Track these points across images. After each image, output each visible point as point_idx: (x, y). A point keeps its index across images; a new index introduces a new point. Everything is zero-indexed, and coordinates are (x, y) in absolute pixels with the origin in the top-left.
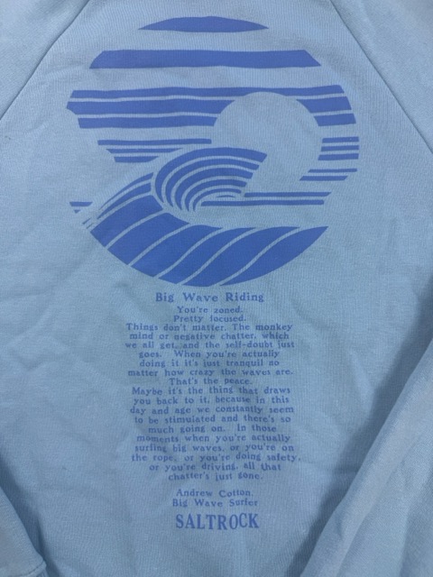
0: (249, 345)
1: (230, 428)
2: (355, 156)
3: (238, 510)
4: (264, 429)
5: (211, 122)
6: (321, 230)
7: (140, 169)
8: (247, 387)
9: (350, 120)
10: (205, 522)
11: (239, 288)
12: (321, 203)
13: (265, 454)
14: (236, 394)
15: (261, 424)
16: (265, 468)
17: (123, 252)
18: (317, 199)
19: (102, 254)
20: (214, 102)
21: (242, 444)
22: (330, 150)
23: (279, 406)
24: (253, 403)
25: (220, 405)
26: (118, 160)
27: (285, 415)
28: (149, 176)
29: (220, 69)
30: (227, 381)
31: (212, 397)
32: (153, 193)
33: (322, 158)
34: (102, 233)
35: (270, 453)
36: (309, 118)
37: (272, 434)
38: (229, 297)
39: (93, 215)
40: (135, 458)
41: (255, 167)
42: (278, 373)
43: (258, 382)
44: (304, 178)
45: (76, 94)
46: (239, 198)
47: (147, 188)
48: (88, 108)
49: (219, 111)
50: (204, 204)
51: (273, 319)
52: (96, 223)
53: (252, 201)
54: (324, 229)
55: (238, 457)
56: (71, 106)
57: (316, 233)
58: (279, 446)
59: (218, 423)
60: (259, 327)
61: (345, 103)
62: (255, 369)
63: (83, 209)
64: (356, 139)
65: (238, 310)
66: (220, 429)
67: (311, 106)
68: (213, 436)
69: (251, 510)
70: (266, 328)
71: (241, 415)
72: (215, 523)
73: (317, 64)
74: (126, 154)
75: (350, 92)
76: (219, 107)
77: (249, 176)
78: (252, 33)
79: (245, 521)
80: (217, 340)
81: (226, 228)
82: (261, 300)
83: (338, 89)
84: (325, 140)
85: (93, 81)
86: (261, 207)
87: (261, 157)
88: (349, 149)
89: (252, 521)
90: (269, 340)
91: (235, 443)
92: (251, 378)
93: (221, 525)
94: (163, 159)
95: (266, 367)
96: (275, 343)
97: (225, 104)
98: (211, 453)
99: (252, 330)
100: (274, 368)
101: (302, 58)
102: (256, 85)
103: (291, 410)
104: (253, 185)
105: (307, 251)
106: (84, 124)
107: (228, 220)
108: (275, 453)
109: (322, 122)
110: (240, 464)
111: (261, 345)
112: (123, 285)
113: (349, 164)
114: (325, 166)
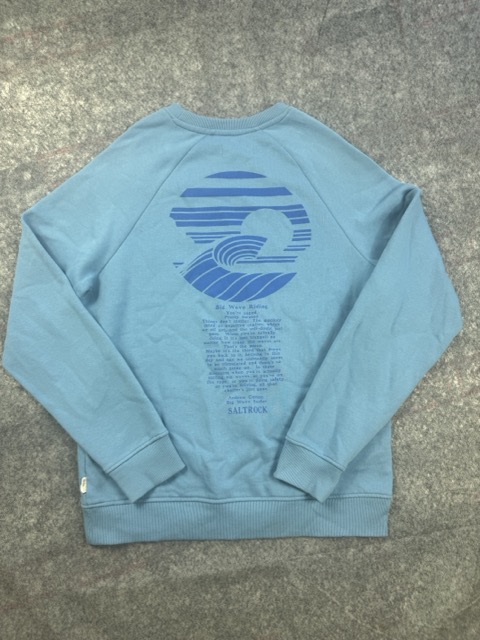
0: (261, 329)
1: (253, 367)
2: (309, 239)
3: (257, 405)
4: (269, 367)
5: (240, 223)
6: (294, 274)
8: (261, 348)
9: (307, 221)
10: (242, 410)
11: (256, 302)
12: (294, 261)
13: (269, 379)
14: (255, 352)
15: (267, 365)
16: (269, 385)
17: (199, 286)
18: (292, 259)
19: (189, 287)
20: (242, 213)
21: (259, 374)
22: (298, 236)
23: (276, 356)
24: (264, 356)
25: (248, 357)
26: (196, 242)
27: (278, 360)
28: (211, 250)
29: (244, 198)
30: (251, 346)
31: (244, 354)
32: (213, 257)
33: (293, 240)
34: (189, 277)
35: (272, 378)
36: (287, 220)
37: (272, 369)
38: (251, 307)
39: (185, 268)
40: (209, 382)
41: (262, 245)
42: (275, 341)
43: (266, 346)
44: (285, 250)
45: (174, 210)
46: (254, 259)
47: (210, 256)
48: (181, 217)
49: (244, 218)
50: (239, 262)
51: (272, 316)
52: (187, 272)
53: (262, 260)
55: (257, 380)
56: (172, 216)
57: (291, 276)
58: (276, 375)
59: (247, 365)
60: (265, 321)
61: (304, 213)
62: (264, 339)
63: (180, 266)
64: (310, 230)
65: (255, 313)
66: (248, 368)
67: (288, 215)
68: (245, 371)
69: (265, 405)
70: (269, 321)
71: (258, 361)
72: (247, 410)
73: (290, 194)
74: (200, 240)
75: (306, 208)
76: (244, 216)
77: (259, 249)
78: (259, 179)
79: (261, 410)
80: (246, 327)
81: (249, 274)
82: (266, 307)
83: (301, 206)
84: (295, 231)
85: (182, 203)
86: (265, 264)
87: (265, 240)
88: (305, 235)
89: (264, 410)
90: (270, 326)
91: (255, 374)
92: (263, 344)
93: (250, 411)
94: (217, 242)
95: (269, 339)
96: (273, 328)
97: (247, 214)
98: (245, 379)
99: (262, 322)
100: (273, 340)
101: (283, 191)
102: (261, 205)
103: (281, 357)
104: (261, 253)
105: (288, 284)
106: (178, 224)
107: (249, 270)
108: (274, 378)
109: (293, 222)
110: (258, 384)
111: (266, 329)
112: (201, 302)
113: (307, 242)
114: (295, 243)
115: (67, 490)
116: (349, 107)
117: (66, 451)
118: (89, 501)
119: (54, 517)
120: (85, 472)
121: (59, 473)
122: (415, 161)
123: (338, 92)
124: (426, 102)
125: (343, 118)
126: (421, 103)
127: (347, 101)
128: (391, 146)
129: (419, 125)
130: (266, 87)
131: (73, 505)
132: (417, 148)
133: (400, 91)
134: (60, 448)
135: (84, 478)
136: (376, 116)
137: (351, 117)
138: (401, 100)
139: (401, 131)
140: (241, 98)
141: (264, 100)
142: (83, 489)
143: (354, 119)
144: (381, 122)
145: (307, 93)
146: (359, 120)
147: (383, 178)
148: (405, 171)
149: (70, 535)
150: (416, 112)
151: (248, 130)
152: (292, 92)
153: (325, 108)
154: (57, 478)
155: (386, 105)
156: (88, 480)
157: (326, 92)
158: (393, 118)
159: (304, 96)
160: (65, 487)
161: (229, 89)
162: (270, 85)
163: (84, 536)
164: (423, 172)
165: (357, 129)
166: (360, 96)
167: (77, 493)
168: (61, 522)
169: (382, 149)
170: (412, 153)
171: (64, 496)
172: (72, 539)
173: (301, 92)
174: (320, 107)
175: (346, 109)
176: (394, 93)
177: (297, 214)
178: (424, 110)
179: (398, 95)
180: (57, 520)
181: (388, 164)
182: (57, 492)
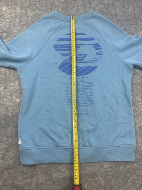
0: (86, 85)
1: (83, 99)
2: (102, 54)
3: (85, 113)
4: (89, 99)
7: (66, 57)
8: (86, 92)
9: (101, 49)
11: (83, 76)
12: (97, 62)
13: (89, 103)
14: (84, 94)
15: (88, 98)
16: (89, 105)
17: (63, 71)
18: (96, 61)
19: (60, 71)
20: (78, 46)
22: (98, 54)
23: (91, 95)
24: (87, 95)
25: (81, 95)
26: (62, 56)
27: (92, 96)
28: (68, 59)
29: (79, 41)
30: (82, 92)
32: (68, 61)
33: (96, 55)
34: (60, 68)
35: (90, 103)
36: (94, 49)
37: (90, 99)
38: (82, 78)
39: (58, 65)
40: (67, 104)
41: (85, 57)
42: (91, 90)
43: (87, 91)
44: (94, 58)
45: (55, 45)
46: (83, 62)
47: (67, 60)
48: (57, 47)
49: (79, 48)
51: (90, 81)
52: (59, 66)
53: (85, 62)
54: (97, 66)
56: (54, 47)
57: (96, 67)
58: (91, 102)
59: (81, 98)
60: (87, 83)
61: (100, 46)
62: (87, 89)
63: (57, 64)
64: (102, 52)
65: (84, 80)
66: (81, 99)
67: (94, 47)
69: (87, 112)
70: (89, 82)
71: (85, 97)
72: (81, 115)
73: (95, 40)
75: (100, 44)
78: (84, 35)
79: (87, 114)
80: (80, 85)
81: (81, 67)
82: (88, 78)
83: (98, 44)
84: (97, 52)
86: (87, 63)
87: (86, 55)
89: (88, 114)
90: (89, 84)
91: (84, 101)
92: (86, 91)
93: (82, 115)
95: (89, 89)
97: (80, 47)
98: (80, 103)
99: (86, 83)
100: (90, 89)
101: (92, 39)
102: (85, 43)
103: (93, 95)
104: (85, 59)
105: (95, 70)
106: (56, 50)
107: (81, 65)
108: (91, 103)
109: (96, 49)
110: (85, 105)
111: (88, 85)
112: (64, 76)
113: (101, 56)
114: (97, 56)
115: (14, 144)
116: (113, 13)
117: (14, 129)
118: (22, 147)
119: (9, 154)
120: (20, 136)
121: (11, 138)
122: (136, 30)
123: (109, 8)
124: (138, 12)
125: (112, 17)
126: (137, 12)
127: (113, 11)
128: (128, 26)
129: (137, 19)
130: (86, 7)
131: (16, 150)
132: (136, 26)
133: (130, 8)
134: (12, 128)
135: (20, 139)
136: (123, 16)
137: (114, 16)
138: (130, 11)
139: (131, 21)
140: (77, 10)
141: (85, 11)
142: (19, 143)
143: (115, 17)
144: (124, 18)
145: (99, 9)
146: (117, 17)
147: (126, 35)
148: (133, 34)
149: (14, 161)
150: (136, 15)
151: (80, 20)
152: (94, 8)
153: (105, 14)
154: (10, 139)
155: (125, 13)
156: (21, 140)
157: (105, 8)
158: (128, 17)
159: (98, 10)
160: (13, 143)
161: (73, 7)
162: (87, 6)
163: (20, 162)
164: (139, 34)
165: (116, 20)
166: (117, 10)
167: (17, 145)
168: (11, 157)
169: (125, 26)
170: (135, 28)
171: (13, 146)
172: (15, 163)
173: (97, 8)
174: (104, 13)
175: (112, 14)
176: (128, 9)
177: (97, 47)
178: (138, 14)
179: (129, 10)
180: (10, 156)
181: (127, 31)
182: (10, 145)
